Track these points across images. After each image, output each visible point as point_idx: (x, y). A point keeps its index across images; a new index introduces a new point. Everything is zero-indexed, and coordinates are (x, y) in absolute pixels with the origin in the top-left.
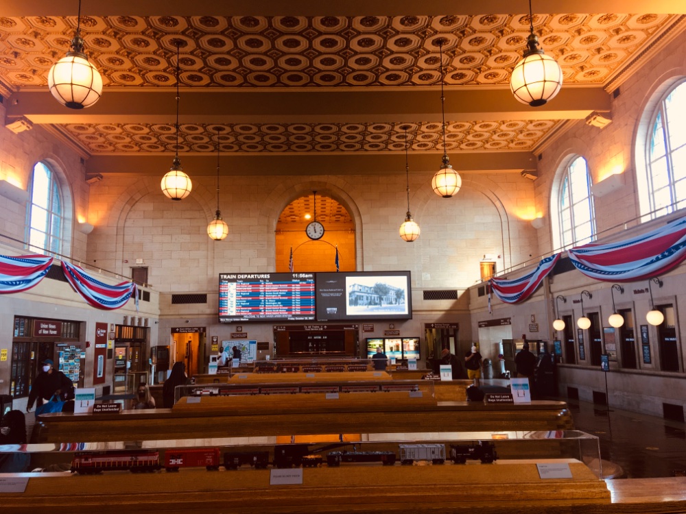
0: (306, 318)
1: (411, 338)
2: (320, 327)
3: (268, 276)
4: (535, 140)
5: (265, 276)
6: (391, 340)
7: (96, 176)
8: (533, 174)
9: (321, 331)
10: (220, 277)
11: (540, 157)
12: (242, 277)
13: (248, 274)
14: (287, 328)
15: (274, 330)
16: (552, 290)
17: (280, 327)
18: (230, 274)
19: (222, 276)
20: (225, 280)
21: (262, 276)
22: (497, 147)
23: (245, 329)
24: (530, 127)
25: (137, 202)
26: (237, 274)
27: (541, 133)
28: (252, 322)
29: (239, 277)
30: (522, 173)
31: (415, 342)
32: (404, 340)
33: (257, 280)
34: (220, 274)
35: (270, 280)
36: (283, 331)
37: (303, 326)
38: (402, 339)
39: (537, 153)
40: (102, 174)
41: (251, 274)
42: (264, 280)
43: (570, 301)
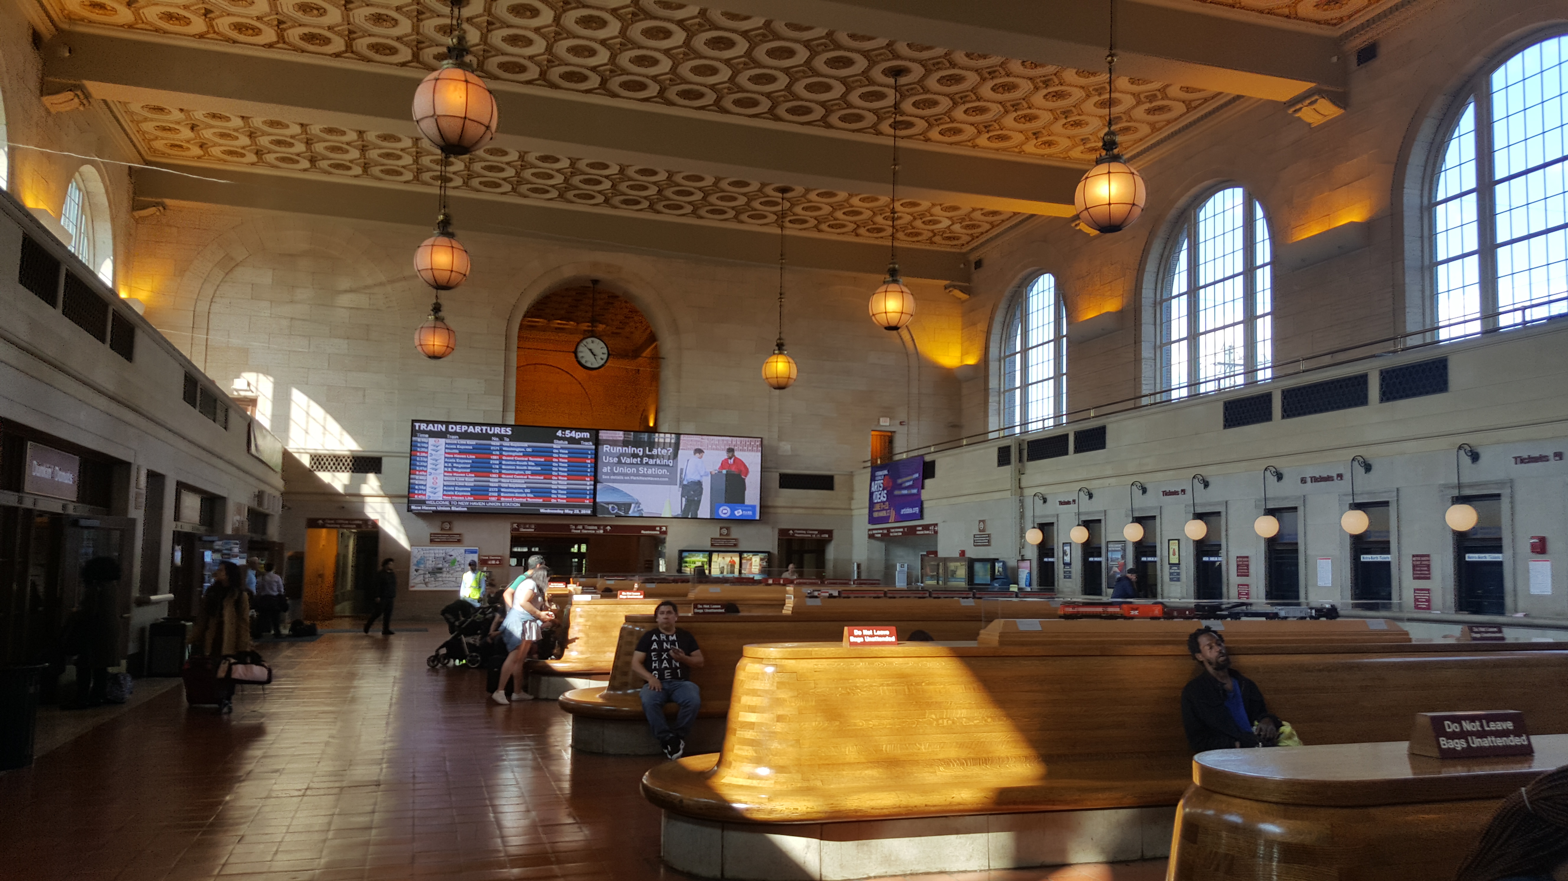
0: (577, 511)
1: (755, 553)
2: (599, 529)
3: (509, 431)
4: (975, 235)
5: (503, 431)
6: (721, 554)
7: (156, 205)
8: (963, 290)
9: (600, 535)
10: (413, 427)
11: (979, 264)
12: (458, 429)
13: (468, 424)
14: (538, 527)
15: (513, 530)
16: (1023, 485)
17: (525, 524)
18: (434, 422)
19: (417, 425)
20: (424, 432)
21: (497, 430)
22: (915, 239)
23: (459, 527)
24: (977, 215)
25: (237, 265)
26: (447, 423)
27: (988, 226)
28: (473, 514)
29: (452, 428)
30: (946, 288)
31: (761, 559)
32: (745, 555)
33: (488, 437)
34: (413, 421)
35: (512, 438)
36: (530, 533)
37: (568, 525)
38: (741, 553)
39: (973, 257)
40: (168, 201)
41: (474, 424)
42: (501, 437)
43: (1053, 502)
